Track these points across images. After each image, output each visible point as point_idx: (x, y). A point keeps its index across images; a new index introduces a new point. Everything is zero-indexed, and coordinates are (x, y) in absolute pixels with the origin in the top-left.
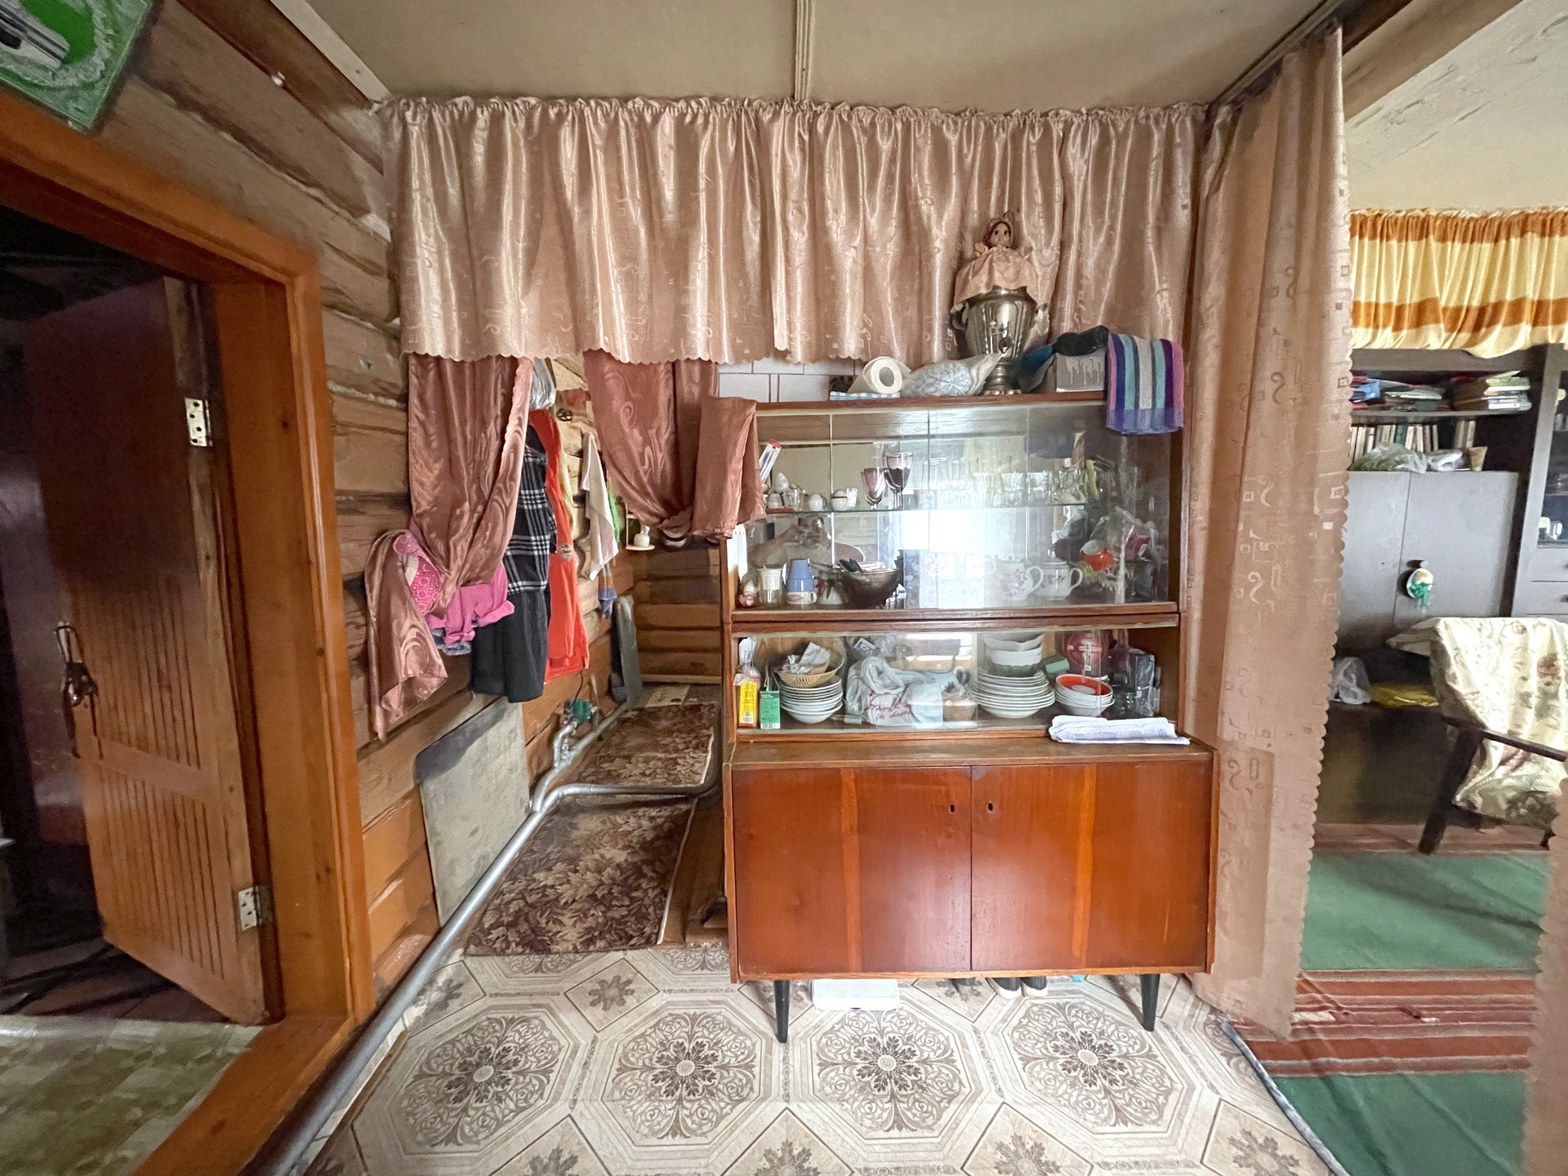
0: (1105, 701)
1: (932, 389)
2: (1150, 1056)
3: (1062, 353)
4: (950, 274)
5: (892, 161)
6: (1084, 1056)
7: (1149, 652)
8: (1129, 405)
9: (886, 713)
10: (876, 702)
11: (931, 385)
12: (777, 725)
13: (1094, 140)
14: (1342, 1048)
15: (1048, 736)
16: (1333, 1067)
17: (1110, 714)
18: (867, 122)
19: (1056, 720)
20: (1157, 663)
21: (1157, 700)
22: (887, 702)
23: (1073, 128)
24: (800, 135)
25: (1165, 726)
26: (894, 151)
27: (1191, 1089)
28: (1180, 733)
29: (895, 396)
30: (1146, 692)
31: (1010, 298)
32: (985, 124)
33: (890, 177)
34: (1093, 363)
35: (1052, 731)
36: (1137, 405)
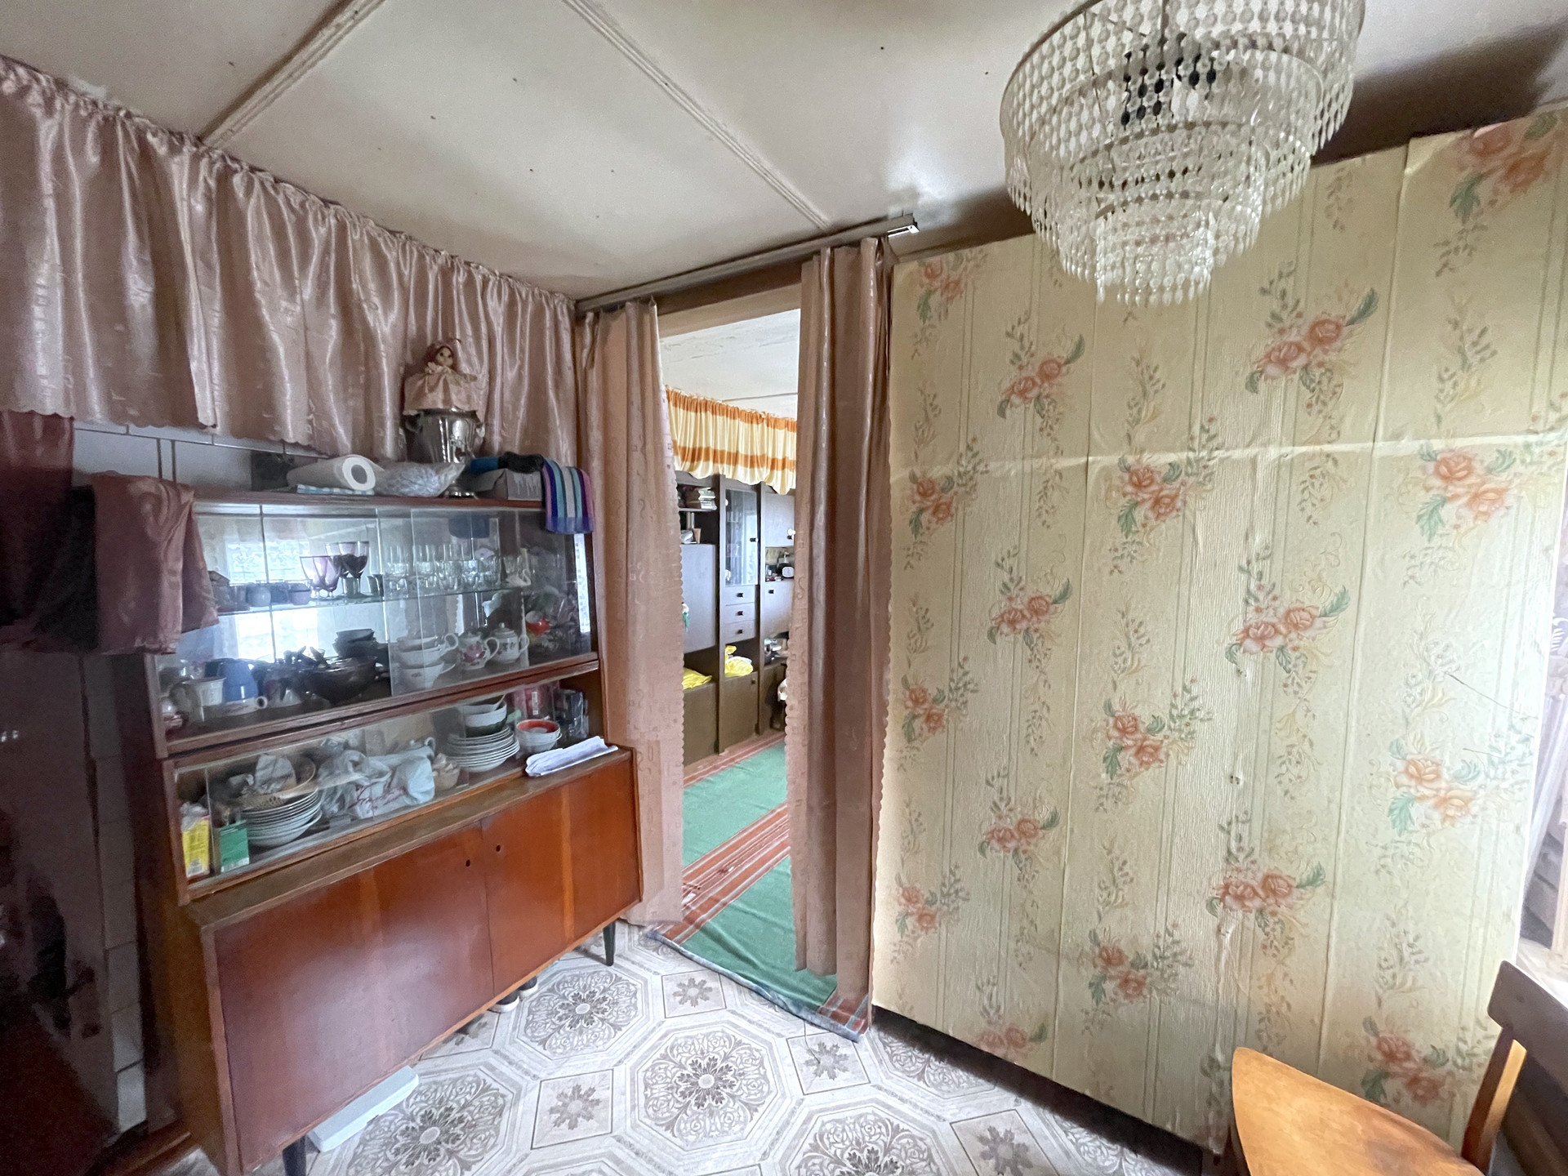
0: (555, 736)
1: (407, 490)
2: (619, 979)
3: (510, 468)
4: (399, 380)
5: (326, 252)
6: (580, 1010)
7: (578, 690)
8: (560, 514)
9: (380, 803)
10: (366, 795)
11: (407, 486)
12: (246, 861)
13: (505, 298)
14: (703, 909)
15: (525, 775)
16: (703, 921)
17: (563, 743)
18: (295, 202)
19: (529, 761)
20: (584, 698)
21: (587, 725)
22: (378, 790)
23: (491, 284)
24: (205, 181)
25: (597, 741)
26: (327, 243)
27: (646, 982)
28: (609, 745)
29: (370, 493)
30: (582, 722)
31: (461, 415)
32: (418, 251)
33: (323, 266)
34: (533, 479)
35: (528, 771)
36: (566, 514)
